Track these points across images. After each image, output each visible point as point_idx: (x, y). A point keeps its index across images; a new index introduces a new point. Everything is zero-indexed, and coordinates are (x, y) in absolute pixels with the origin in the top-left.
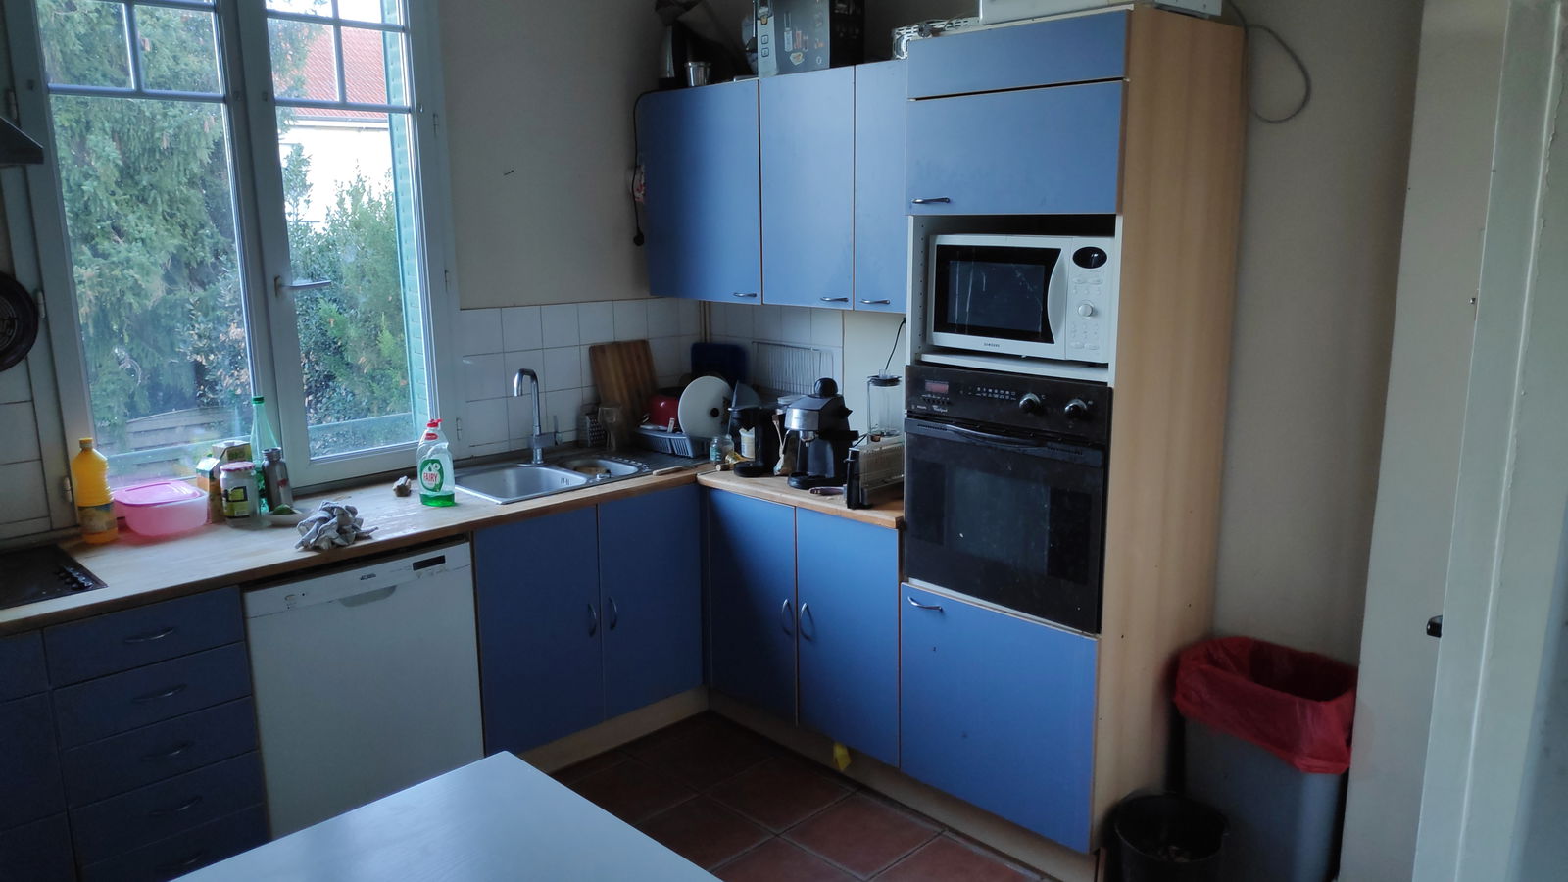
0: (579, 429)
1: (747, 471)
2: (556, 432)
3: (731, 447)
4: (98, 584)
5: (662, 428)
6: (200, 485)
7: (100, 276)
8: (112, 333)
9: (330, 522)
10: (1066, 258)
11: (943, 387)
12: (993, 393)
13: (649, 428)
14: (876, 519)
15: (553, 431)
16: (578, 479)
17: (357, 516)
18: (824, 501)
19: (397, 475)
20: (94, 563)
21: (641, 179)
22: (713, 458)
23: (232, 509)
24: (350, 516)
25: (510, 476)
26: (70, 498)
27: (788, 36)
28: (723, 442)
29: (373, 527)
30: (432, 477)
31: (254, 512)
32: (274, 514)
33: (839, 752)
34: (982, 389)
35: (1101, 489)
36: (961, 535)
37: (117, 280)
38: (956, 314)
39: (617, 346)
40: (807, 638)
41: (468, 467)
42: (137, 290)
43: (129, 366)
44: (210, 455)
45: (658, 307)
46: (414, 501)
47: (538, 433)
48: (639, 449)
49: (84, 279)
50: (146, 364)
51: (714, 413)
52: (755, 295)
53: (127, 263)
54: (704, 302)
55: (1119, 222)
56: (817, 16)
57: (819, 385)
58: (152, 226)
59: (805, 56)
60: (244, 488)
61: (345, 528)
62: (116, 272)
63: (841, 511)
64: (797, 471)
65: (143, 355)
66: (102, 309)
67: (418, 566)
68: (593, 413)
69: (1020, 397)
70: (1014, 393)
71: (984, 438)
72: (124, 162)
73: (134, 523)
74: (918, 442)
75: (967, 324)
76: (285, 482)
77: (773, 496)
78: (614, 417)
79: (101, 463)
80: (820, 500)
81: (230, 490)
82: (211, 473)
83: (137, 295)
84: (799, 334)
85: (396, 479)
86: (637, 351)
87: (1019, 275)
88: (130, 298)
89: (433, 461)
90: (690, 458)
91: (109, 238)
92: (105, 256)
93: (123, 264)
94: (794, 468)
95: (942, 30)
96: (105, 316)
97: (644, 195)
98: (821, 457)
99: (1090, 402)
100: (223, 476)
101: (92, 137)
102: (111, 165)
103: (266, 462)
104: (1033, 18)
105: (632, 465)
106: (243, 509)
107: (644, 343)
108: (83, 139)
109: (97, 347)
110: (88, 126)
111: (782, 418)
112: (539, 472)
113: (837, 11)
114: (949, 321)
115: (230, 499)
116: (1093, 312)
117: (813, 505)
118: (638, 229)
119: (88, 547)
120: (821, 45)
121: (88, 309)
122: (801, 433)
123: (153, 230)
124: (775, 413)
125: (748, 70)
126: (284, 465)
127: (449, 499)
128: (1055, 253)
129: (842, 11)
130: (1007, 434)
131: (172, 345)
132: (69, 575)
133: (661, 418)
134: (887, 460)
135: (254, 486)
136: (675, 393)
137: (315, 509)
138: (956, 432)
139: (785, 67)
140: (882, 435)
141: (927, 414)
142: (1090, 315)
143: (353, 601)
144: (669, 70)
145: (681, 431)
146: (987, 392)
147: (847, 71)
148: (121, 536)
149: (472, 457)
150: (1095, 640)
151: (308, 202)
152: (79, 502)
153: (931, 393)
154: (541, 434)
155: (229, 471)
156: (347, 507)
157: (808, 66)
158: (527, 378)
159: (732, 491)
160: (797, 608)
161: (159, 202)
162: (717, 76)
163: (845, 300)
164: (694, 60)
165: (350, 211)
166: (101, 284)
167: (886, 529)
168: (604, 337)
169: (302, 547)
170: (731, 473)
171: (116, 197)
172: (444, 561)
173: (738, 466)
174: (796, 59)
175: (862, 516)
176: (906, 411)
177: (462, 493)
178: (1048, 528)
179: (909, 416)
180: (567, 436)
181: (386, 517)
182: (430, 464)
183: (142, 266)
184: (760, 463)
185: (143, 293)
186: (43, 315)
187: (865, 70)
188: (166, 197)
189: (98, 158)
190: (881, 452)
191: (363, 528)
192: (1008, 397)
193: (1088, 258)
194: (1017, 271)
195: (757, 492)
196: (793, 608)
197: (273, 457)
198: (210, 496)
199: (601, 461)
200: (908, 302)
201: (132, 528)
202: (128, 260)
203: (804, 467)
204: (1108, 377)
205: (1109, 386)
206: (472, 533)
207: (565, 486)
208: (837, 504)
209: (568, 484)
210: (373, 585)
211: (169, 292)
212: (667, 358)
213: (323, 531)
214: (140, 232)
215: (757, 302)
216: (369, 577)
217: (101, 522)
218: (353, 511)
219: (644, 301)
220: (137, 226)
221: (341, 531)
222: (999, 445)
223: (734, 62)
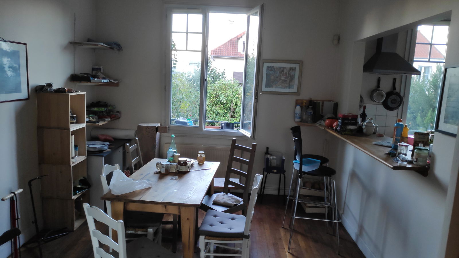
186: (403, 101)
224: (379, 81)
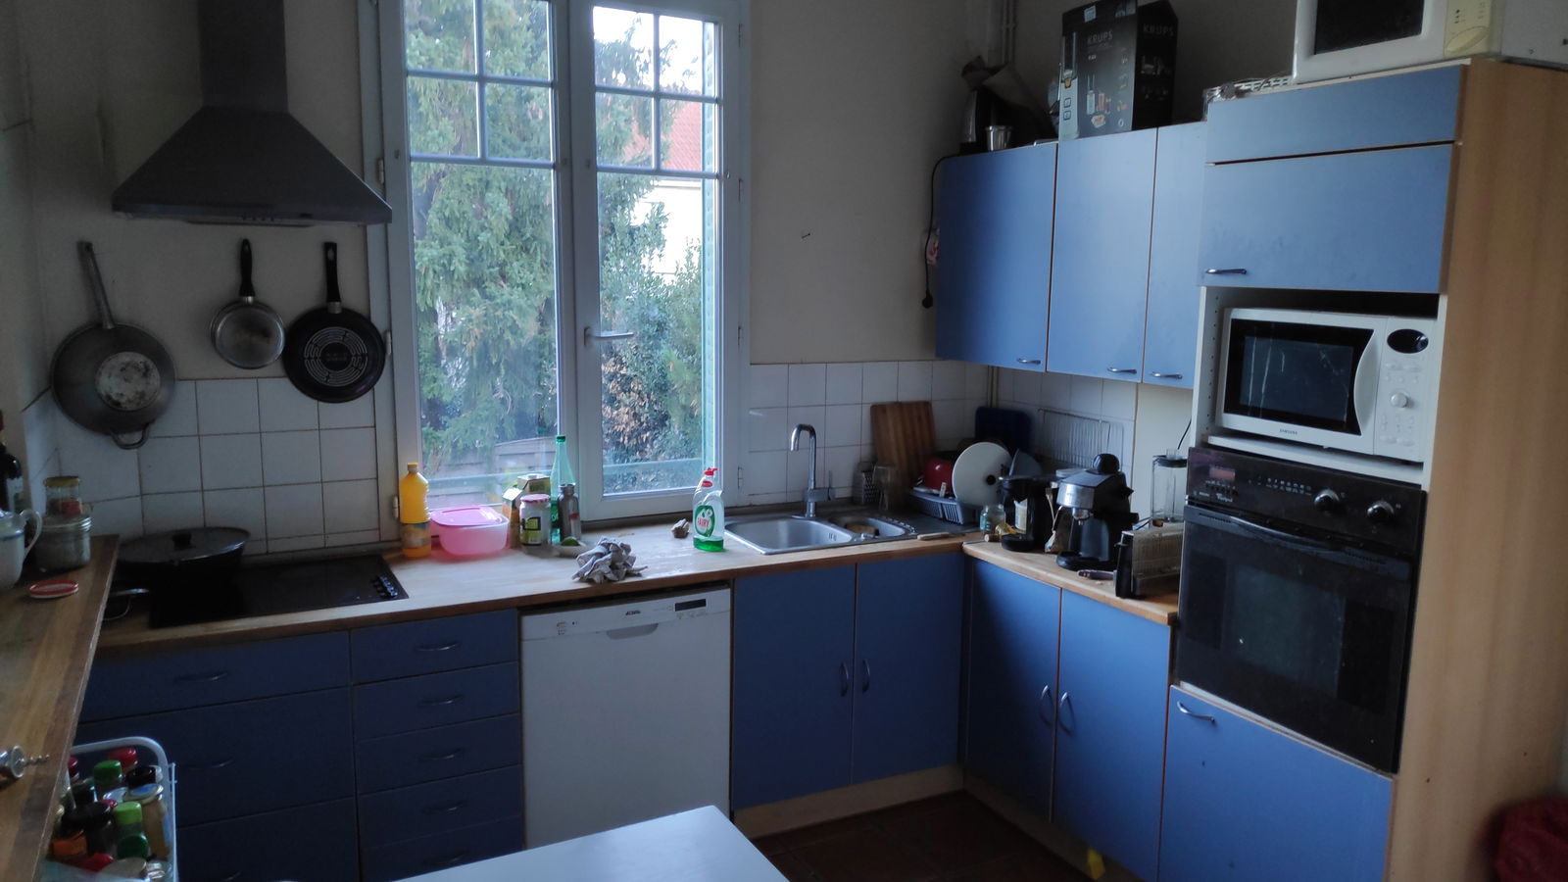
0: (855, 485)
1: (1015, 544)
2: (830, 487)
3: (1003, 517)
4: (402, 595)
5: (935, 491)
6: (504, 513)
7: (485, 315)
8: (490, 364)
9: (604, 558)
10: (1379, 341)
11: (1229, 474)
12: (1285, 485)
13: (922, 490)
14: (1147, 612)
15: (828, 486)
16: (844, 536)
17: (631, 554)
18: (1092, 585)
19: (674, 517)
20: (405, 576)
21: (934, 242)
22: (982, 528)
23: (527, 537)
24: (624, 553)
25: (783, 527)
26: (397, 515)
27: (1091, 99)
28: (994, 512)
29: (644, 566)
30: (705, 523)
31: (545, 542)
32: (562, 545)
33: (1093, 858)
34: (1273, 481)
35: (1406, 607)
36: (1241, 641)
37: (500, 320)
38: (1249, 394)
39: (899, 406)
40: (1066, 730)
41: (739, 515)
42: (515, 329)
43: (502, 396)
44: (515, 486)
45: (946, 368)
46: (688, 544)
47: (812, 487)
48: (912, 511)
49: (473, 317)
50: (516, 395)
51: (990, 480)
52: (1039, 362)
53: (508, 305)
54: (993, 367)
55: (1443, 304)
56: (1122, 77)
57: (1098, 461)
58: (531, 273)
59: (1107, 119)
60: (539, 518)
61: (618, 564)
62: (499, 313)
63: (1109, 599)
64: (1069, 550)
65: (513, 387)
66: (485, 344)
67: (679, 607)
68: (869, 471)
69: (1316, 492)
70: (1309, 488)
71: (1272, 535)
72: (514, 217)
73: (445, 542)
74: (1197, 533)
75: (1261, 406)
76: (576, 516)
77: (1038, 575)
78: (889, 476)
79: (423, 486)
80: (1088, 584)
81: (526, 520)
82: (514, 502)
83: (514, 333)
84: (1086, 404)
85: (677, 521)
86: (916, 413)
87: (1324, 356)
88: (508, 336)
89: (707, 507)
90: (959, 524)
91: (495, 283)
92: (491, 298)
93: (505, 305)
94: (1066, 546)
95: (1249, 90)
96: (487, 352)
97: (937, 258)
98: (1096, 538)
99: (1398, 506)
100: (523, 506)
101: (490, 195)
102: (503, 219)
103: (561, 496)
104: (1350, 77)
105: (901, 527)
106: (536, 538)
107: (927, 405)
108: (483, 195)
109: (478, 377)
110: (488, 185)
111: (1055, 492)
112: (809, 527)
113: (1143, 72)
114: (1242, 402)
115: (526, 527)
116: (1409, 403)
117: (1079, 588)
118: (927, 292)
119: (405, 559)
120: (1124, 107)
121: (474, 344)
122: (1074, 511)
123: (532, 276)
124: (1049, 486)
125: (1050, 133)
126: (577, 499)
127: (718, 546)
128: (1366, 334)
129: (1149, 72)
130: (1300, 533)
131: (539, 379)
132: (381, 584)
133: (932, 482)
134: (1163, 548)
135: (548, 517)
136: (950, 457)
137: (595, 543)
138: (1241, 525)
139: (1086, 130)
140: (1166, 520)
141: (1211, 503)
142: (1406, 406)
143: (616, 634)
144: (971, 135)
145: (954, 496)
146: (1280, 485)
147: (1149, 134)
148: (434, 552)
149: (750, 505)
150: (1390, 780)
151: (660, 256)
152: (404, 520)
153: (1215, 479)
154: (815, 488)
155: (527, 502)
156: (622, 545)
157: (1109, 129)
158: (805, 434)
159: (996, 563)
160: (1058, 698)
161: (539, 253)
162: (1018, 139)
163: (1134, 372)
164: (998, 123)
165: (696, 265)
166: (486, 323)
167: (1158, 625)
168: (887, 396)
169: (578, 579)
170: (999, 545)
171: (504, 247)
172: (705, 605)
173: (1006, 538)
174: (1098, 122)
175: (1131, 607)
176: (1187, 497)
177: (731, 539)
178: (1341, 644)
179: (1189, 503)
180: (842, 491)
181: (659, 557)
182: (703, 510)
183: (520, 308)
184: (1031, 537)
185: (519, 332)
186: (389, 353)
187: (1168, 132)
188: (545, 246)
189: (493, 212)
190: (1161, 539)
191: (636, 566)
192: (1302, 492)
193: (1406, 342)
194: (1321, 352)
195: (1022, 568)
196: (1053, 695)
197: (568, 491)
198: (512, 523)
199: (872, 520)
200: (1196, 379)
201: (443, 545)
202: (509, 302)
203: (1077, 546)
204: (1423, 479)
205: (1423, 489)
206: (734, 580)
207: (832, 542)
208: (1106, 591)
209: (836, 541)
210: (636, 621)
211: (541, 332)
212: (949, 420)
213: (597, 566)
214: (521, 278)
215: (1040, 369)
216: (634, 613)
217: (418, 538)
218: (627, 549)
219: (931, 362)
220: (519, 272)
221: (613, 567)
222: (1289, 545)
223: (1038, 124)
224: (245, 257)
